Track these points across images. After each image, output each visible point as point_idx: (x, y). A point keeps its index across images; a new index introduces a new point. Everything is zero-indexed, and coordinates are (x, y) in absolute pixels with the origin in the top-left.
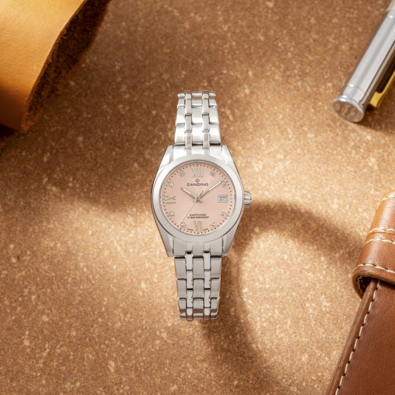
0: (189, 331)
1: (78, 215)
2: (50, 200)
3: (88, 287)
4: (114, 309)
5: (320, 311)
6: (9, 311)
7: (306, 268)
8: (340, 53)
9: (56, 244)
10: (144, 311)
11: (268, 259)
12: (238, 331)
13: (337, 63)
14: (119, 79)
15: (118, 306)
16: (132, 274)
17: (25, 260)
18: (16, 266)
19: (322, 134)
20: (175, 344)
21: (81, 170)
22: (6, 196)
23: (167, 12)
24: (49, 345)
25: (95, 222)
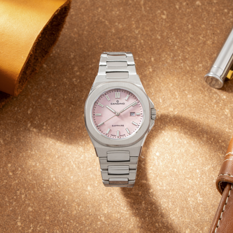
0: (118, 216)
1: (49, 146)
2: (32, 137)
3: (56, 190)
4: (72, 203)
5: (196, 203)
6: (8, 204)
7: (188, 177)
8: (206, 45)
9: (36, 163)
10: (90, 204)
11: (165, 172)
12: (147, 215)
13: (205, 52)
14: (73, 63)
15: (74, 201)
16: (82, 181)
17: (17, 174)
18: (12, 177)
19: (196, 95)
20: (110, 224)
21: (51, 118)
22: (6, 134)
23: (102, 22)
24: (32, 225)
25: (60, 150)
